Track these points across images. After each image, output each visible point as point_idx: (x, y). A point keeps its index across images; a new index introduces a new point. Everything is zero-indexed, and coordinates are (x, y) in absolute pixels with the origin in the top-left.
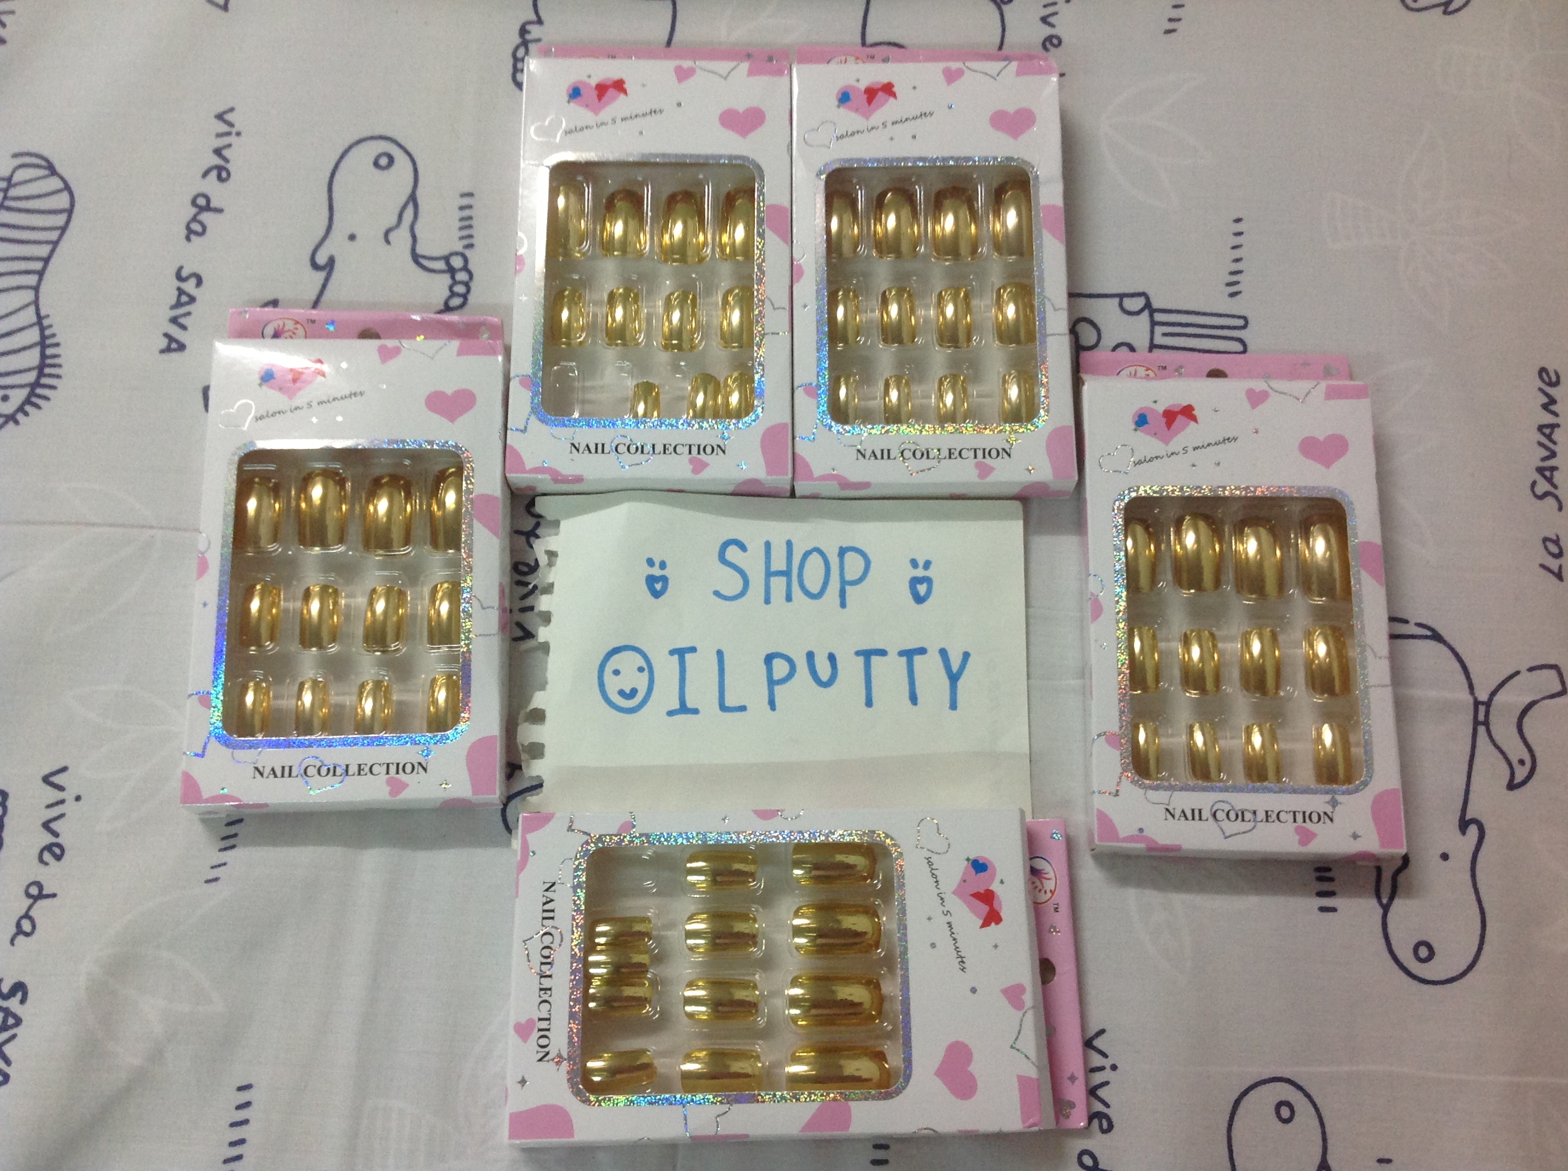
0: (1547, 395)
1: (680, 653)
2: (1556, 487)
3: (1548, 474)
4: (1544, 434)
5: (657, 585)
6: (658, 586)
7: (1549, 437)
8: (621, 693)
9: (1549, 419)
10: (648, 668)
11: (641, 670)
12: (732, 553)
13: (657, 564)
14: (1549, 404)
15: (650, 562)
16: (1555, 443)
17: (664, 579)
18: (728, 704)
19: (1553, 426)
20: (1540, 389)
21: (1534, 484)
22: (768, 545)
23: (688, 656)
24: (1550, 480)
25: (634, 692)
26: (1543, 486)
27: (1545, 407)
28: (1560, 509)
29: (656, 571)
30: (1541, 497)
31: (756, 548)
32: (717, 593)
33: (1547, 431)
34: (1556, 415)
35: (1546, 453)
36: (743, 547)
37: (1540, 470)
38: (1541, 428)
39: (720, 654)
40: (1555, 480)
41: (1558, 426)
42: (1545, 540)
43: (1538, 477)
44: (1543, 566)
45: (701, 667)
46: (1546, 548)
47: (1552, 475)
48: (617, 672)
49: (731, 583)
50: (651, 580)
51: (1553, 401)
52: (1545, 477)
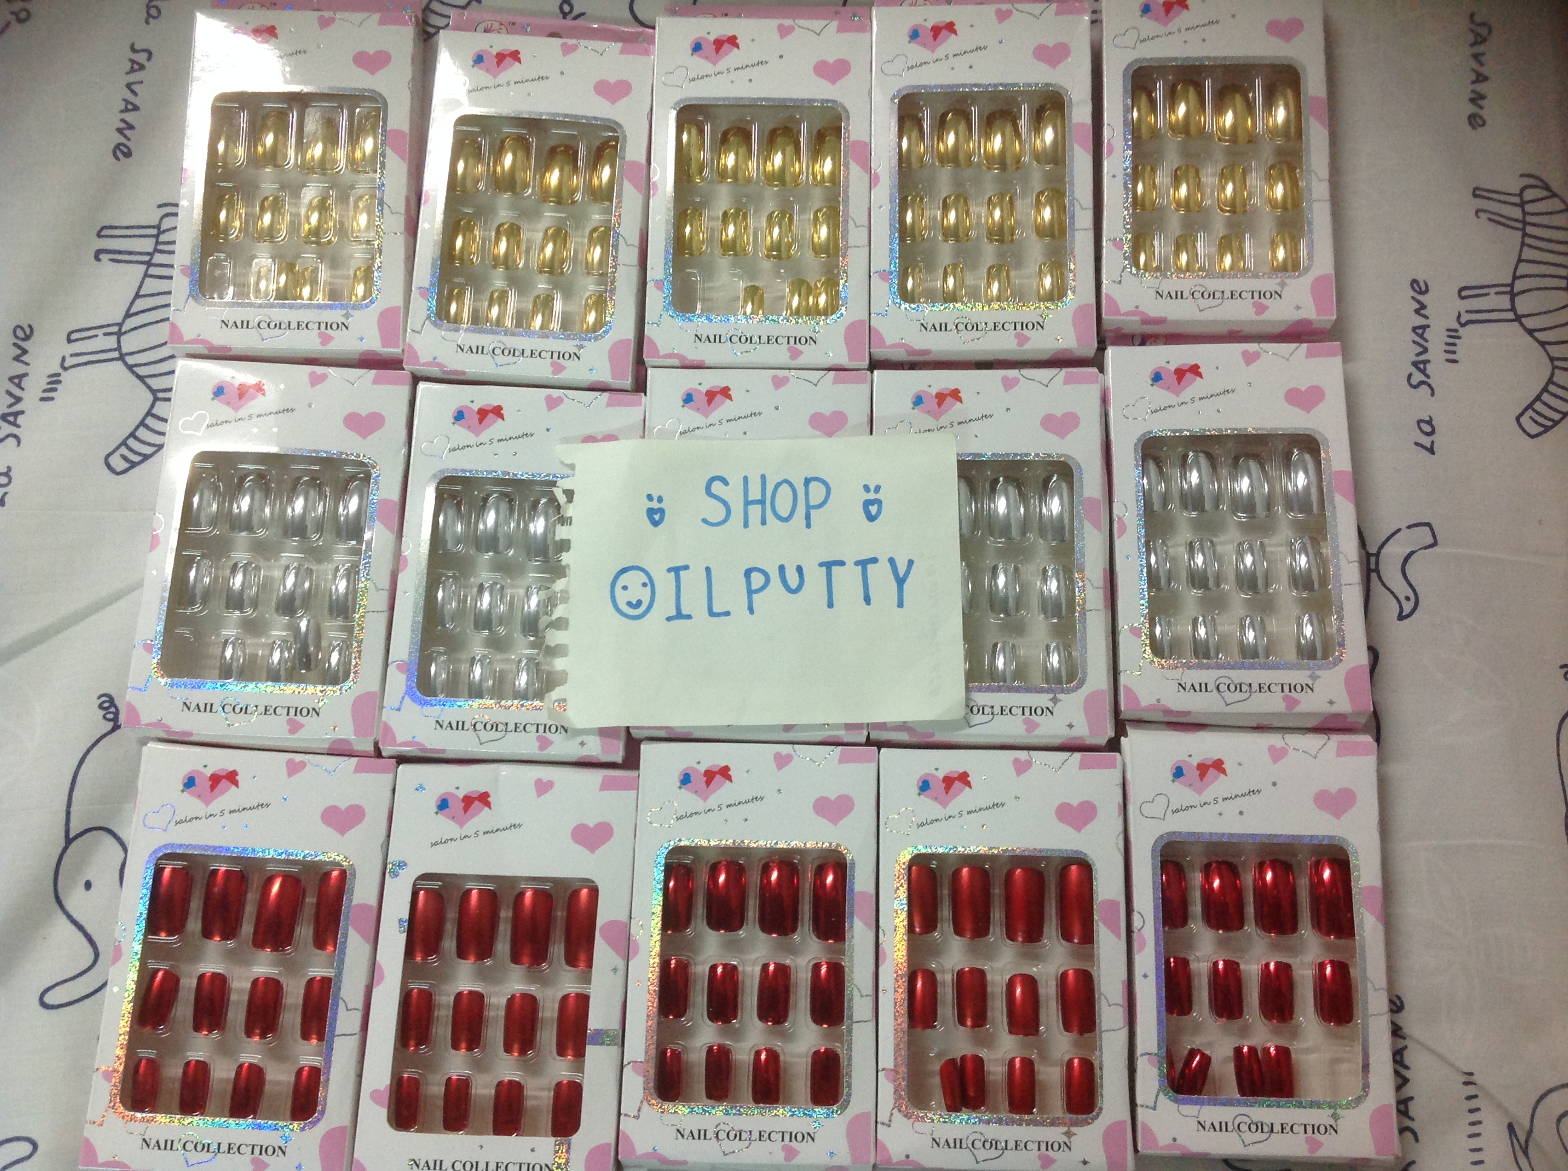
0: (1418, 302)
1: (676, 570)
2: (1428, 377)
3: (1421, 366)
4: (1417, 334)
5: (655, 516)
6: (657, 517)
7: (1421, 336)
8: (629, 604)
9: (1420, 321)
10: (650, 583)
11: (644, 585)
12: (717, 488)
13: (655, 500)
14: (1421, 307)
15: (650, 498)
16: (1427, 341)
17: (662, 511)
18: (715, 610)
19: (1425, 327)
20: (1413, 298)
21: (1410, 376)
22: (746, 479)
23: (682, 573)
24: (1423, 372)
25: (639, 602)
26: (1417, 377)
27: (1417, 311)
28: (1433, 394)
29: (655, 505)
30: (1415, 387)
31: (735, 481)
32: (705, 521)
33: (1420, 331)
34: (1426, 317)
35: (1421, 350)
36: (726, 483)
37: (1415, 364)
38: (1414, 329)
39: (708, 570)
40: (1428, 372)
41: (1428, 326)
42: (1419, 422)
43: (1413, 370)
44: (1417, 444)
45: (694, 581)
46: (1420, 429)
47: (1425, 368)
48: (625, 588)
49: (719, 513)
50: (651, 512)
51: (1423, 306)
52: (1419, 369)
